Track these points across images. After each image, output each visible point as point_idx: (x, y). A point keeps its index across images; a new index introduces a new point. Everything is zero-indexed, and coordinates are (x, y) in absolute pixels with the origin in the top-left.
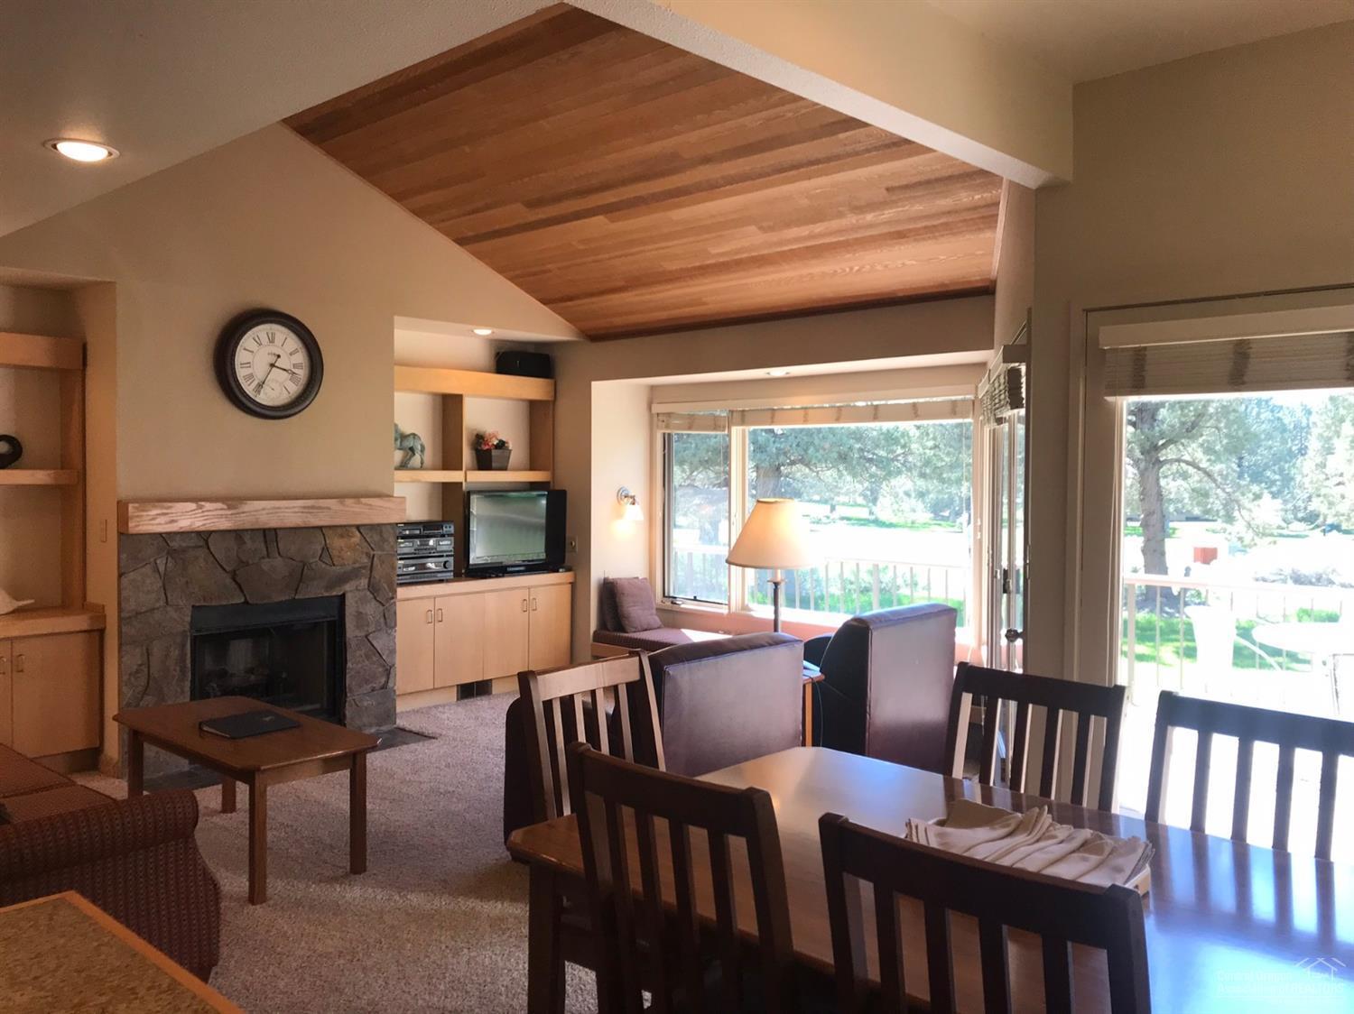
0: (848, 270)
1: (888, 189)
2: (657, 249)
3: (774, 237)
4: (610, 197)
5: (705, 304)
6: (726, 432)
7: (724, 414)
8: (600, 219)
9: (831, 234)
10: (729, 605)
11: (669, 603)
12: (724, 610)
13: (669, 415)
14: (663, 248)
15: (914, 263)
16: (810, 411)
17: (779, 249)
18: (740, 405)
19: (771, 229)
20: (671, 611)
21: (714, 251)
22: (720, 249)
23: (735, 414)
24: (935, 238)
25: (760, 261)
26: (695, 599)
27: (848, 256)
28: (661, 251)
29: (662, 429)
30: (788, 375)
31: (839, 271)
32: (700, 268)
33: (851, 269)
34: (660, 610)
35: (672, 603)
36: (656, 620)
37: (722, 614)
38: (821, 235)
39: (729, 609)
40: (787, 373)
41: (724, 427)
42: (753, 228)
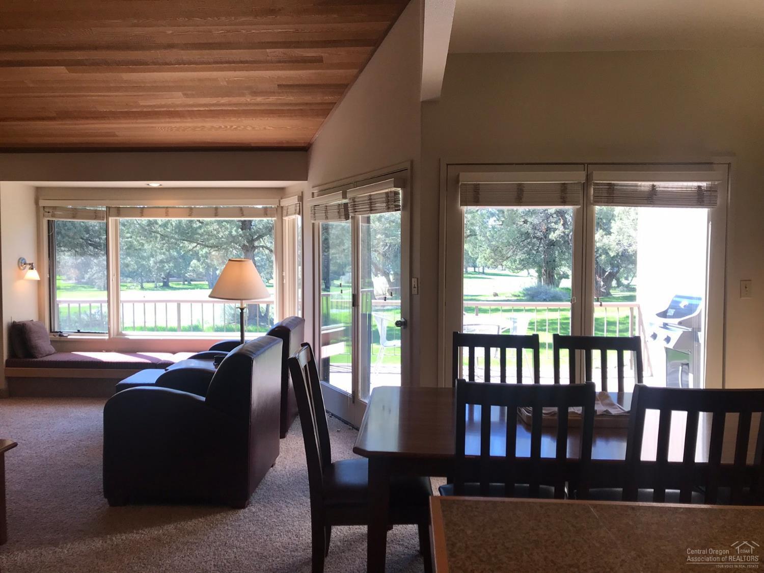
0: (229, 127)
1: (278, 85)
2: (99, 96)
3: (190, 101)
4: (79, 55)
5: (117, 136)
6: (105, 221)
7: (104, 209)
8: (62, 69)
9: (230, 105)
10: (109, 333)
11: (57, 336)
12: (106, 337)
13: (55, 208)
14: (101, 96)
15: (271, 128)
16: (170, 210)
17: (189, 109)
18: (114, 204)
19: (193, 96)
20: (60, 341)
21: (142, 103)
22: (147, 102)
23: (111, 210)
24: (291, 116)
25: (172, 114)
26: (79, 331)
27: (234, 119)
28: (100, 98)
29: (48, 217)
30: (161, 186)
31: (223, 127)
32: (127, 112)
33: (232, 126)
34: (53, 342)
35: (60, 335)
36: (52, 349)
37: (105, 339)
38: (223, 105)
39: (110, 336)
40: (161, 185)
41: (104, 217)
42: (180, 94)
